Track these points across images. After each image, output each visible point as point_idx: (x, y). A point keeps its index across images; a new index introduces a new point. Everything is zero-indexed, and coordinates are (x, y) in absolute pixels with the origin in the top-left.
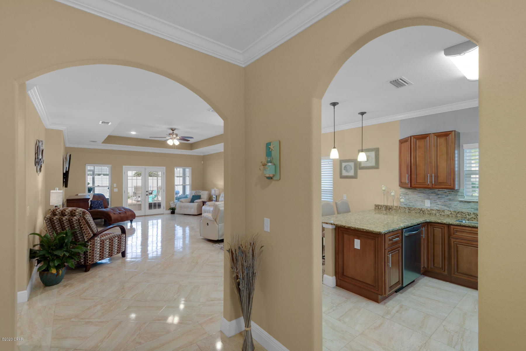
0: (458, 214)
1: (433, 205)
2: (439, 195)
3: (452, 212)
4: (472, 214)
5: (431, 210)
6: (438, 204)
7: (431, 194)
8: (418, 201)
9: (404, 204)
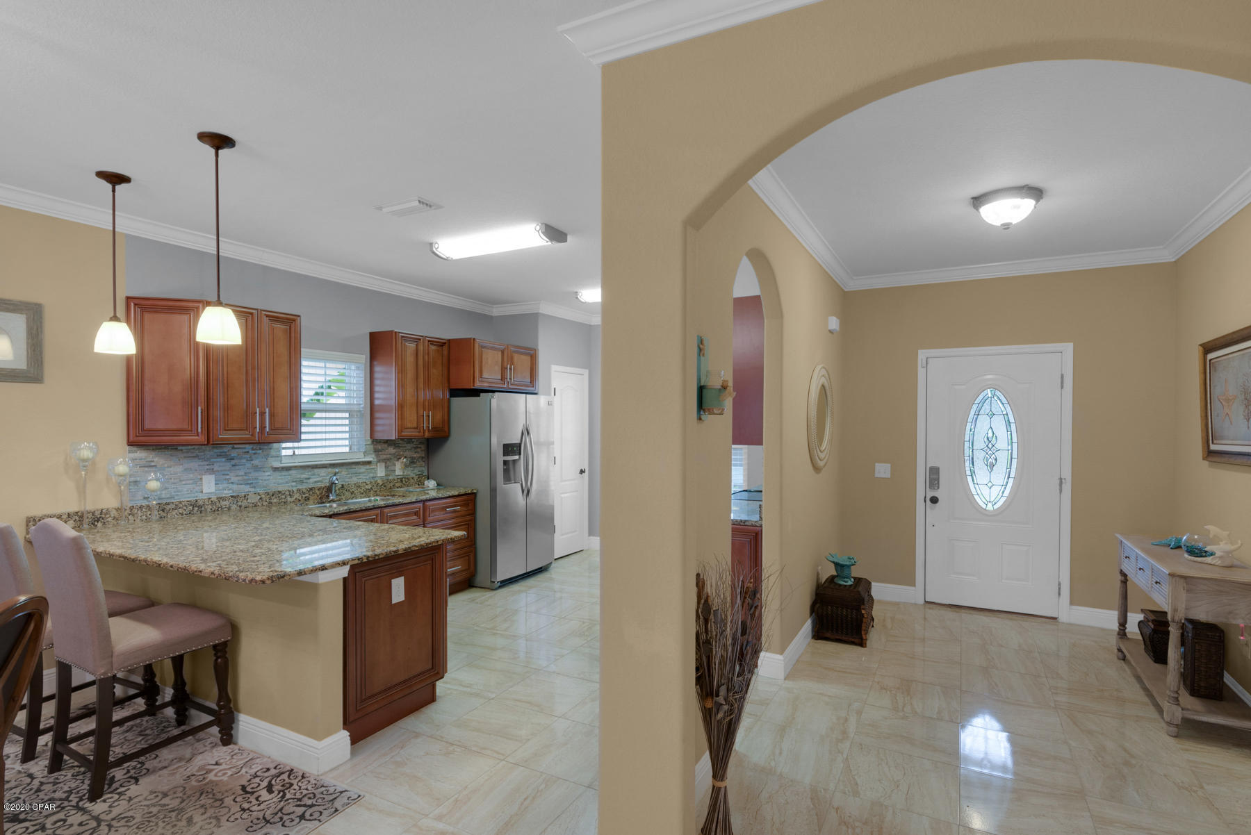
0: (273, 498)
1: (221, 486)
2: (233, 459)
3: (263, 496)
4: (295, 491)
5: (220, 499)
6: (232, 483)
7: (215, 460)
8: (184, 483)
9: (142, 498)
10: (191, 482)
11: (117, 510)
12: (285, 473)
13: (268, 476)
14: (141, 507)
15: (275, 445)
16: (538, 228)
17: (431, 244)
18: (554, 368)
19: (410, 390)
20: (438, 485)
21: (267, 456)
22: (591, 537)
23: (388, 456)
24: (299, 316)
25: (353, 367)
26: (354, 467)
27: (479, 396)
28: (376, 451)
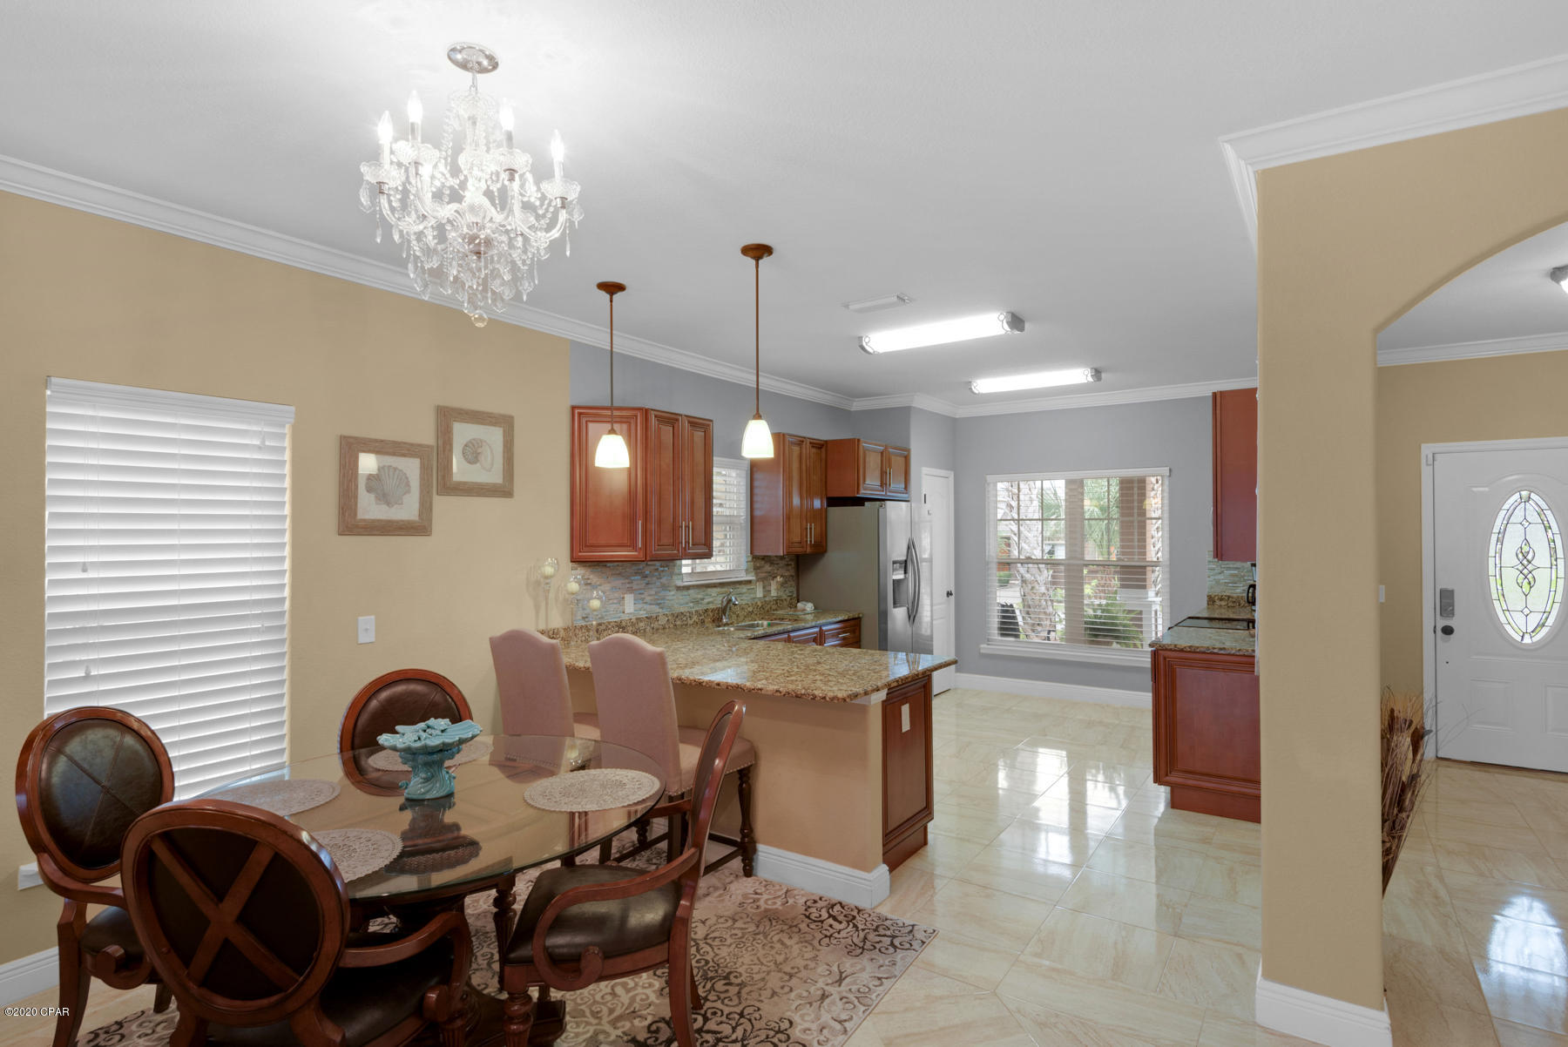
0: (677, 620)
1: (638, 606)
2: (647, 577)
3: (670, 618)
4: (694, 613)
5: (638, 619)
6: (646, 603)
7: (634, 578)
8: (611, 602)
9: (580, 618)
10: (615, 601)
11: (565, 629)
12: (685, 593)
13: (673, 595)
14: (582, 627)
15: (678, 562)
16: (1002, 317)
17: (860, 338)
18: (925, 470)
19: (796, 501)
20: (815, 608)
21: (672, 574)
22: (958, 674)
23: (764, 575)
24: (711, 421)
25: (734, 475)
26: (738, 586)
27: (863, 505)
28: (756, 568)
